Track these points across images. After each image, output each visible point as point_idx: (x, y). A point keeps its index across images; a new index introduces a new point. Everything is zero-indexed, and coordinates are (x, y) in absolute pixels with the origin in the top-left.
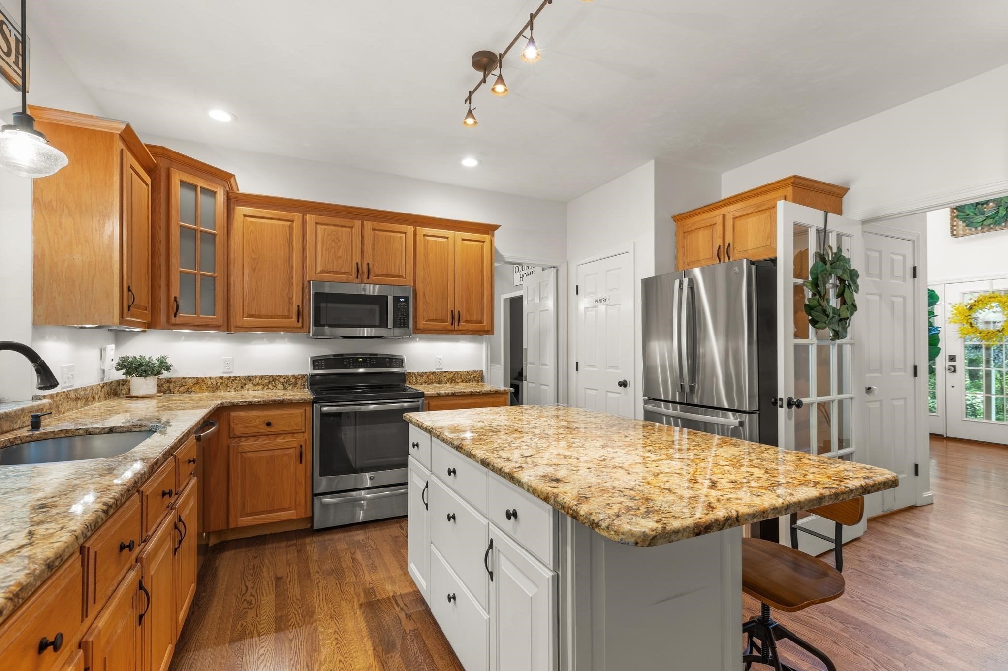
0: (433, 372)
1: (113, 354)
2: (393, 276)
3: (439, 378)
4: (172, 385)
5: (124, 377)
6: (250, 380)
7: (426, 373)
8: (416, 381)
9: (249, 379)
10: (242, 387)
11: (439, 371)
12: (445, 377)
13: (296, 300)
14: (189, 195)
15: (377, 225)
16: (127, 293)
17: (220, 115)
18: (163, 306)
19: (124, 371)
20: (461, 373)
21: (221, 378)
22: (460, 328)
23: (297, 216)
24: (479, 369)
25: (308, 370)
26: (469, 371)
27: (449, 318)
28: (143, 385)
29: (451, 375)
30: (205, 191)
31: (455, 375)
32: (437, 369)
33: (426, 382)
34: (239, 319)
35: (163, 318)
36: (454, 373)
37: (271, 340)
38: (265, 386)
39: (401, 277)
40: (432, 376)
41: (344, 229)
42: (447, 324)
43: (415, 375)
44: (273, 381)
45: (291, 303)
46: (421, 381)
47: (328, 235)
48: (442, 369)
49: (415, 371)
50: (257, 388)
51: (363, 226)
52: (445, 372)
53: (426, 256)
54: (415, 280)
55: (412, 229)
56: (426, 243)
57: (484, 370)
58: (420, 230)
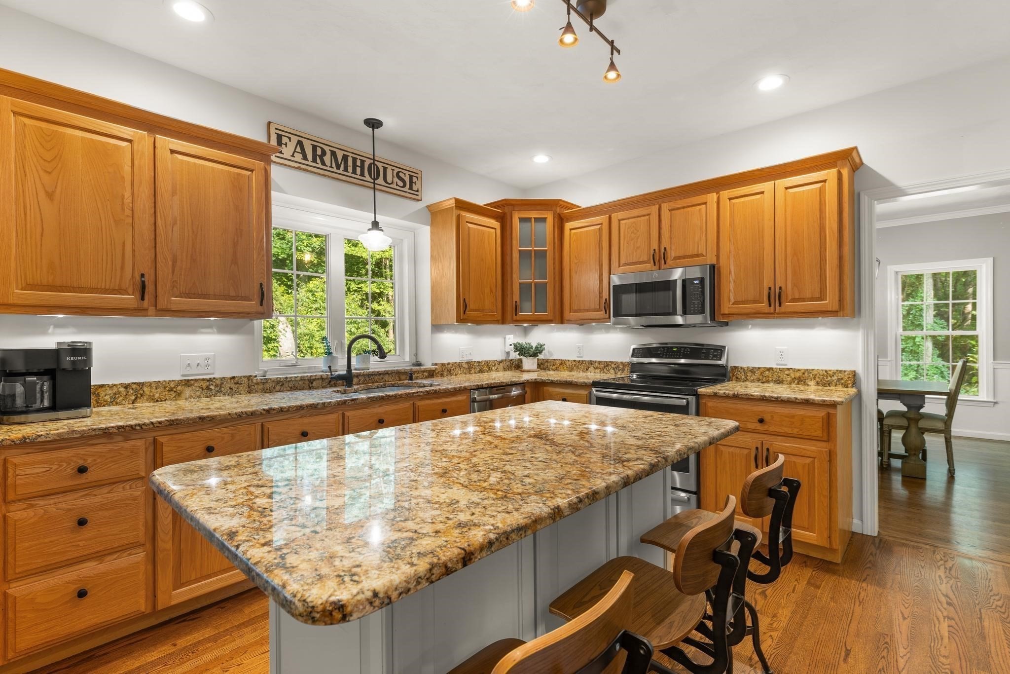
0: (770, 368)
1: (512, 339)
2: (692, 256)
3: (779, 377)
4: (549, 364)
5: (518, 357)
6: (592, 364)
7: (759, 368)
8: (746, 377)
10: (587, 369)
11: (779, 367)
12: (788, 375)
14: (526, 225)
15: (673, 205)
16: (463, 302)
17: (541, 159)
18: (508, 308)
19: (518, 352)
20: (814, 373)
21: (575, 361)
22: (783, 309)
23: (603, 219)
24: (848, 368)
25: (631, 359)
26: (830, 371)
27: (766, 298)
29: (798, 375)
30: (537, 220)
31: (804, 374)
32: (778, 364)
33: (759, 380)
34: (567, 315)
35: (510, 317)
36: (803, 371)
38: (602, 370)
39: (702, 255)
40: (767, 372)
41: (643, 218)
42: (763, 306)
43: (744, 370)
44: (607, 366)
45: (601, 297)
46: (752, 378)
47: (628, 228)
48: (786, 365)
49: (745, 366)
50: (596, 371)
51: (660, 209)
52: (788, 369)
53: (732, 224)
54: (718, 256)
55: (714, 196)
56: (732, 207)
57: (860, 370)
58: (725, 194)
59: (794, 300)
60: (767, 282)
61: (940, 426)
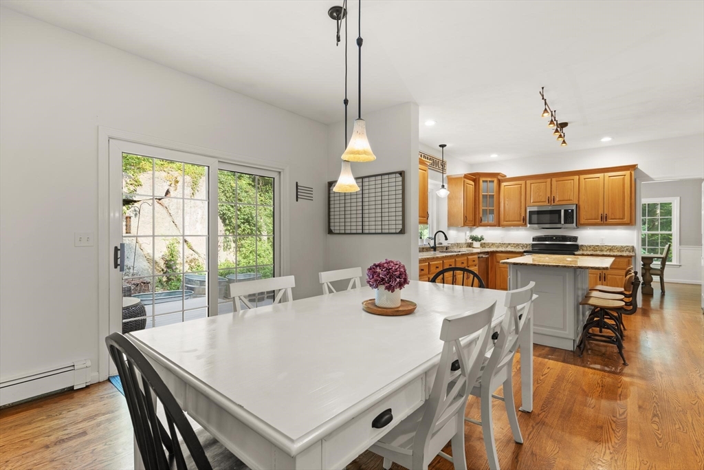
0: (598, 246)
1: (468, 234)
2: (567, 200)
3: (602, 249)
4: (486, 245)
8: (587, 249)
9: (509, 244)
10: (507, 247)
12: (605, 248)
13: (523, 215)
14: (485, 184)
15: (558, 179)
16: (465, 218)
18: (477, 220)
19: (472, 240)
20: (617, 247)
21: (501, 243)
22: (607, 222)
23: (523, 182)
24: (631, 245)
25: (531, 242)
27: (600, 218)
28: (477, 244)
29: (610, 248)
30: (490, 182)
31: (612, 247)
33: (593, 250)
34: (502, 223)
35: (477, 223)
37: (518, 230)
38: (515, 247)
39: (572, 200)
41: (543, 183)
42: (599, 221)
43: (586, 246)
45: (521, 216)
46: (589, 249)
47: (535, 187)
49: (586, 244)
50: (511, 247)
51: (551, 180)
52: (605, 246)
53: (585, 189)
54: (579, 201)
55: (577, 177)
56: (585, 182)
57: (635, 246)
58: (582, 177)
59: (612, 219)
60: (601, 212)
61: (659, 272)
